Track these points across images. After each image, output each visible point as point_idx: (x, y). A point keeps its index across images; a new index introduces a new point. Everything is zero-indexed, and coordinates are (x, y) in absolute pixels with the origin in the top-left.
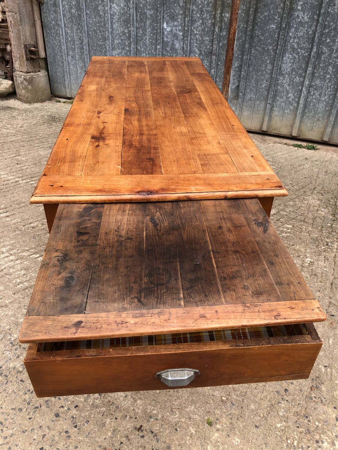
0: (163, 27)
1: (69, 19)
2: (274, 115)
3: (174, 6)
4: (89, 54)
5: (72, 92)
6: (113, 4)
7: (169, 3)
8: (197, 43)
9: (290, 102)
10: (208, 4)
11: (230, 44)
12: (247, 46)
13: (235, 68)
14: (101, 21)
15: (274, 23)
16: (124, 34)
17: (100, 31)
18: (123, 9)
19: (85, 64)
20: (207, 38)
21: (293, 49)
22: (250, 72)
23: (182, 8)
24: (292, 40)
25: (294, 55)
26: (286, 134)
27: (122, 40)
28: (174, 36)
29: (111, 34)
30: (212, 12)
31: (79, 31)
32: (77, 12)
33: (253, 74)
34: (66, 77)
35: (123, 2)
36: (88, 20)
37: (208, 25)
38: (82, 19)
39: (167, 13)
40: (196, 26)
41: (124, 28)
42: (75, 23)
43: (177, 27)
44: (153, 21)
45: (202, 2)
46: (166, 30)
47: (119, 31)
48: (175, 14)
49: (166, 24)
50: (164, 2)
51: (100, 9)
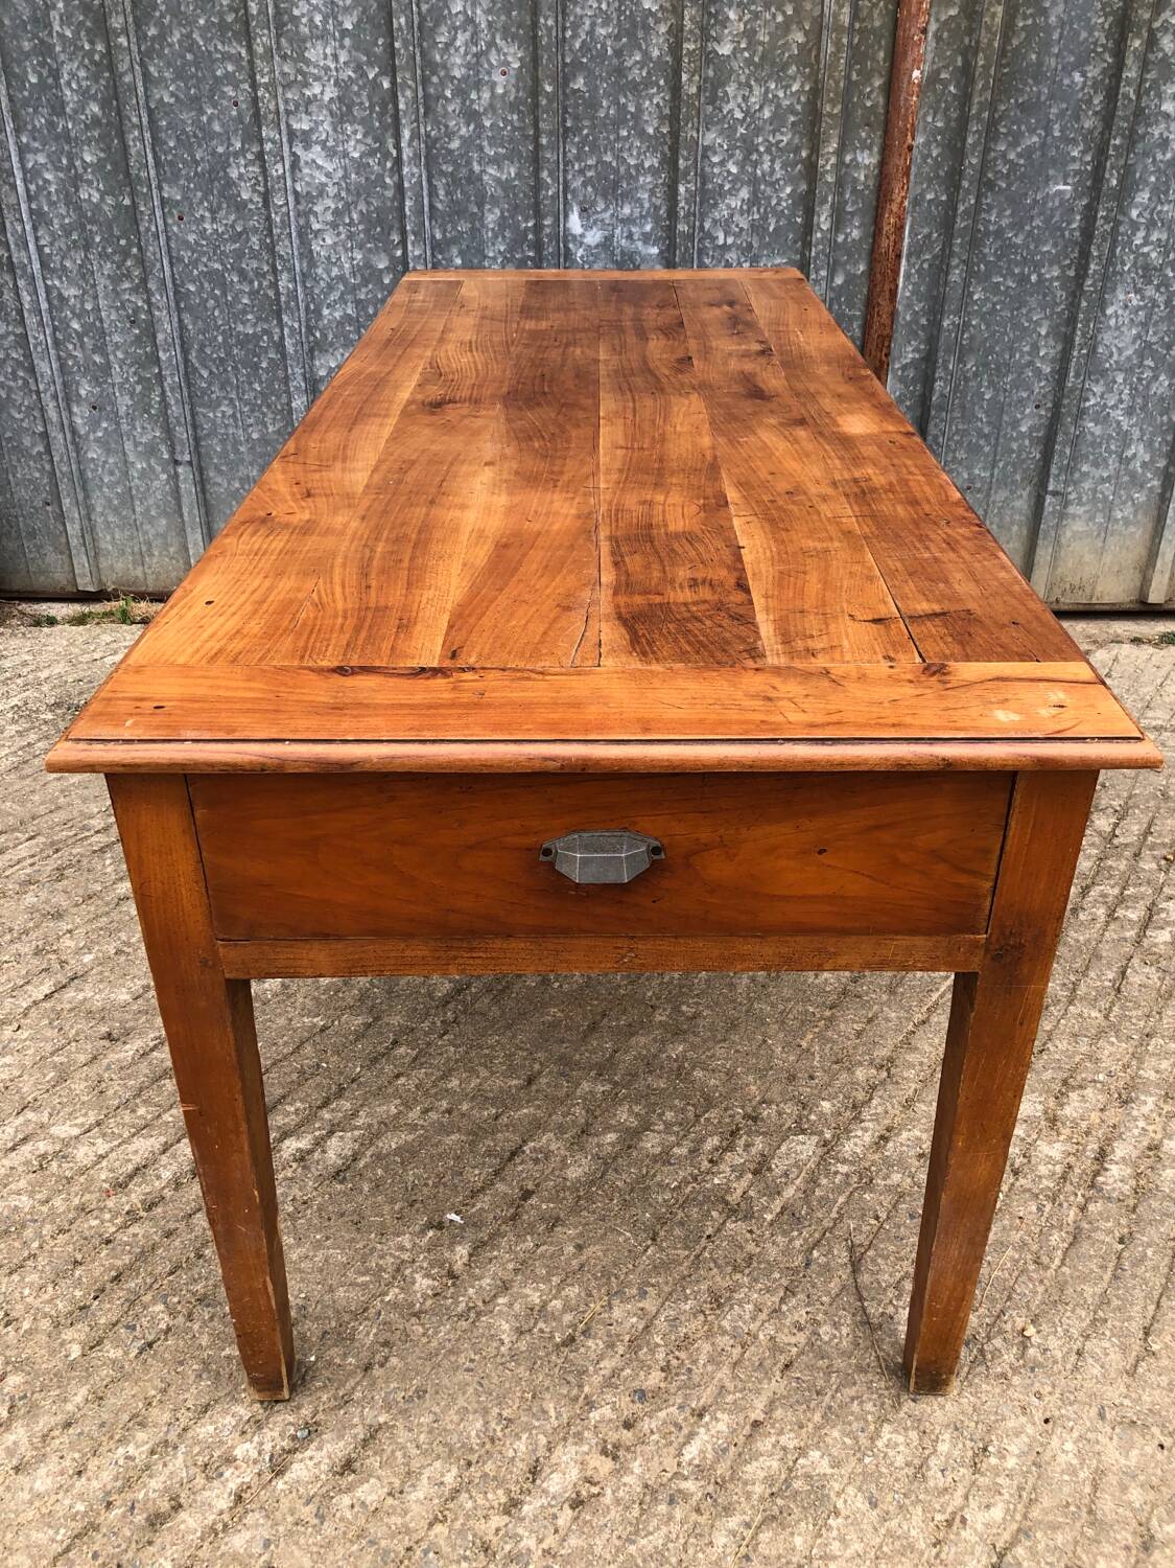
0: (566, 229)
1: (68, 234)
2: (1069, 534)
3: (618, 139)
4: (189, 385)
5: (104, 563)
6: (307, 147)
7: (593, 127)
9: (1133, 475)
10: (778, 119)
11: (883, 274)
12: (955, 276)
13: (904, 368)
14: (245, 231)
15: (1065, 178)
16: (368, 274)
17: (242, 274)
18: (360, 166)
19: (168, 431)
20: (778, 261)
21: (1147, 271)
22: (967, 380)
23: (653, 143)
24: (1141, 234)
25: (1150, 291)
26: (1120, 600)
27: (358, 303)
29: (304, 282)
30: (797, 150)
31: (127, 285)
32: (110, 200)
33: (980, 385)
34: (66, 502)
35: (359, 136)
36: (175, 229)
37: (778, 204)
38: (142, 229)
39: (581, 172)
40: (722, 212)
41: (370, 249)
42: (104, 248)
43: (634, 223)
44: (516, 207)
45: (747, 113)
46: (581, 243)
47: (341, 268)
48: (622, 169)
49: (580, 216)
50: (569, 124)
51: (241, 176)
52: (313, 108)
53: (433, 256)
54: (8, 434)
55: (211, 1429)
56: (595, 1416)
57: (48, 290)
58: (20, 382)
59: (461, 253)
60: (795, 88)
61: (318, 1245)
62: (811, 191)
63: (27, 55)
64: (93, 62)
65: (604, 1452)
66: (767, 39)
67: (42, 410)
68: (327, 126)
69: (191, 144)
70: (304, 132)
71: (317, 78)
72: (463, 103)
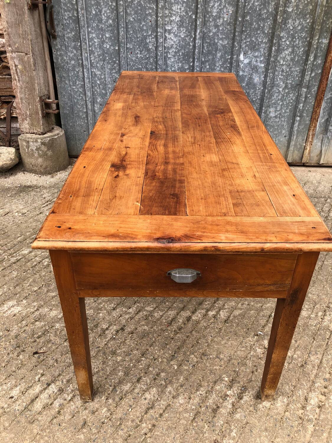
0: (239, 59)
1: (99, 57)
3: (257, 34)
6: (169, 34)
7: (250, 30)
8: (282, 75)
10: (302, 29)
13: (328, 99)
14: (149, 57)
16: (182, 70)
18: (184, 40)
20: (297, 69)
23: (266, 35)
28: (253, 69)
30: (306, 38)
31: (114, 71)
32: (112, 48)
35: (184, 31)
36: (129, 56)
37: (299, 53)
38: (121, 56)
39: (245, 43)
40: (283, 55)
41: (183, 63)
42: (109, 61)
43: (258, 58)
44: (226, 52)
45: (294, 28)
46: (243, 63)
47: (175, 68)
48: (257, 42)
49: (243, 55)
50: (243, 29)
51: (150, 42)
52: (172, 23)
53: (201, 65)
54: (76, 112)
55: (219, 387)
56: (316, 385)
57: (92, 72)
58: (81, 98)
59: (209, 65)
60: (308, 21)
61: (228, 340)
62: (309, 50)
63: (93, 5)
64: (111, 8)
65: (322, 394)
66: (302, 7)
67: (86, 105)
68: (176, 28)
69: (137, 33)
70: (169, 30)
71: (175, 15)
72: (215, 23)
